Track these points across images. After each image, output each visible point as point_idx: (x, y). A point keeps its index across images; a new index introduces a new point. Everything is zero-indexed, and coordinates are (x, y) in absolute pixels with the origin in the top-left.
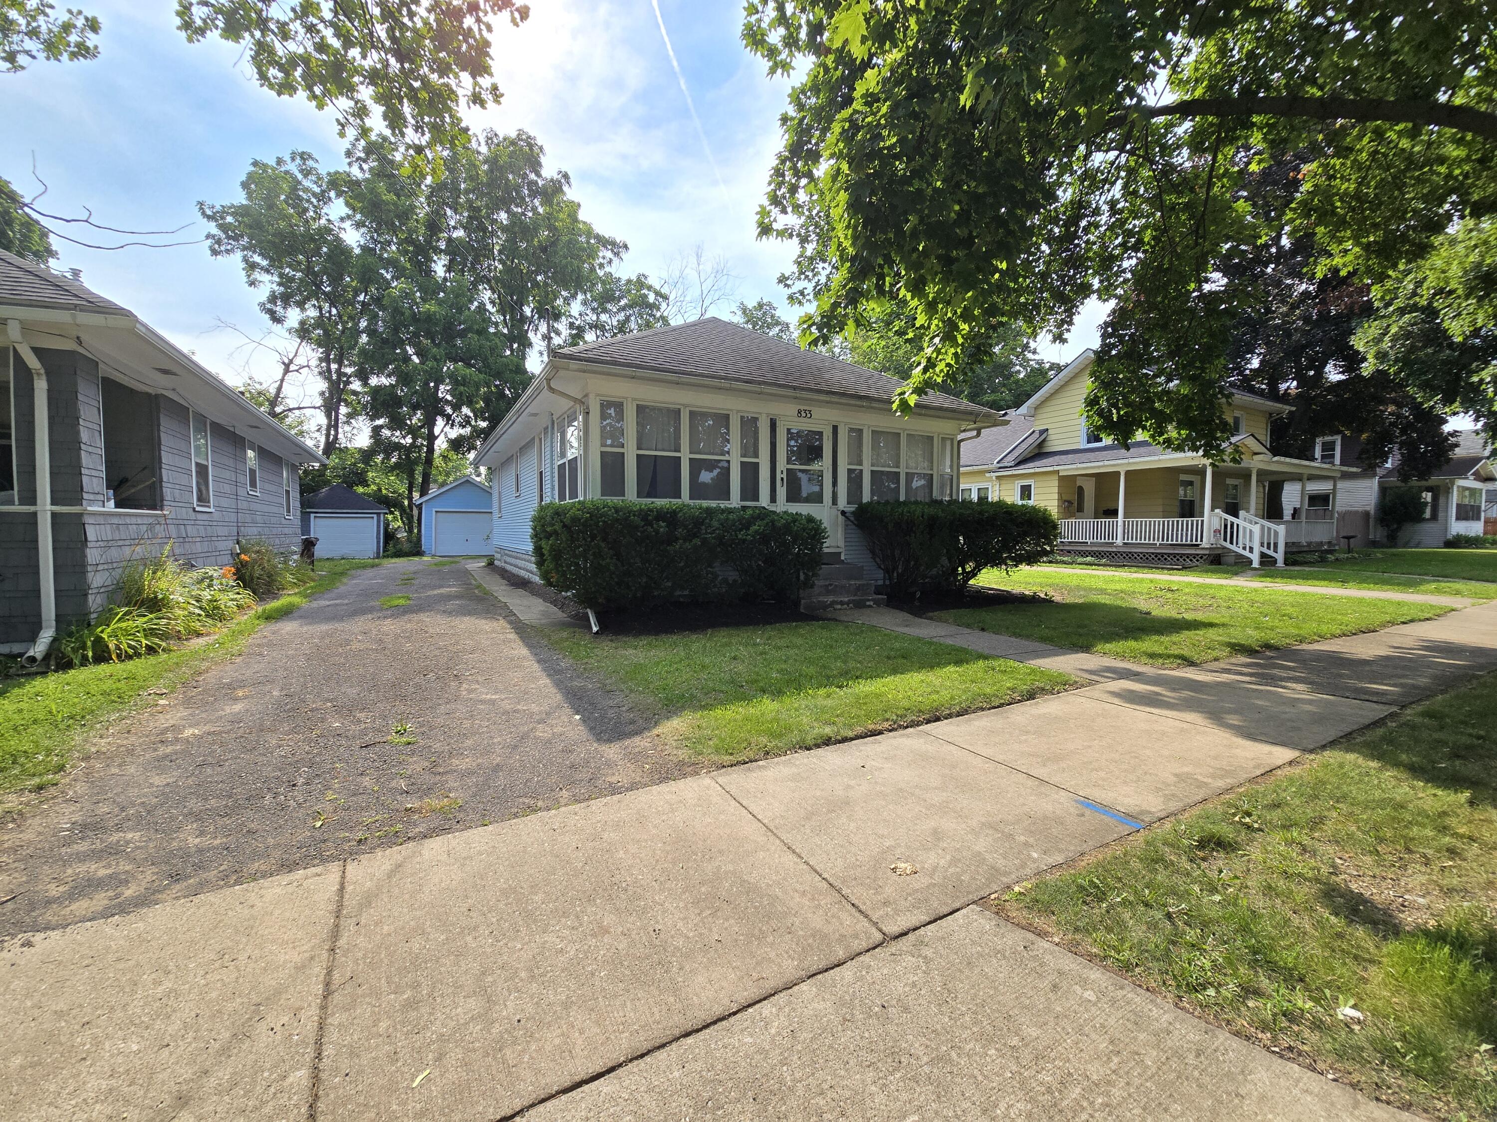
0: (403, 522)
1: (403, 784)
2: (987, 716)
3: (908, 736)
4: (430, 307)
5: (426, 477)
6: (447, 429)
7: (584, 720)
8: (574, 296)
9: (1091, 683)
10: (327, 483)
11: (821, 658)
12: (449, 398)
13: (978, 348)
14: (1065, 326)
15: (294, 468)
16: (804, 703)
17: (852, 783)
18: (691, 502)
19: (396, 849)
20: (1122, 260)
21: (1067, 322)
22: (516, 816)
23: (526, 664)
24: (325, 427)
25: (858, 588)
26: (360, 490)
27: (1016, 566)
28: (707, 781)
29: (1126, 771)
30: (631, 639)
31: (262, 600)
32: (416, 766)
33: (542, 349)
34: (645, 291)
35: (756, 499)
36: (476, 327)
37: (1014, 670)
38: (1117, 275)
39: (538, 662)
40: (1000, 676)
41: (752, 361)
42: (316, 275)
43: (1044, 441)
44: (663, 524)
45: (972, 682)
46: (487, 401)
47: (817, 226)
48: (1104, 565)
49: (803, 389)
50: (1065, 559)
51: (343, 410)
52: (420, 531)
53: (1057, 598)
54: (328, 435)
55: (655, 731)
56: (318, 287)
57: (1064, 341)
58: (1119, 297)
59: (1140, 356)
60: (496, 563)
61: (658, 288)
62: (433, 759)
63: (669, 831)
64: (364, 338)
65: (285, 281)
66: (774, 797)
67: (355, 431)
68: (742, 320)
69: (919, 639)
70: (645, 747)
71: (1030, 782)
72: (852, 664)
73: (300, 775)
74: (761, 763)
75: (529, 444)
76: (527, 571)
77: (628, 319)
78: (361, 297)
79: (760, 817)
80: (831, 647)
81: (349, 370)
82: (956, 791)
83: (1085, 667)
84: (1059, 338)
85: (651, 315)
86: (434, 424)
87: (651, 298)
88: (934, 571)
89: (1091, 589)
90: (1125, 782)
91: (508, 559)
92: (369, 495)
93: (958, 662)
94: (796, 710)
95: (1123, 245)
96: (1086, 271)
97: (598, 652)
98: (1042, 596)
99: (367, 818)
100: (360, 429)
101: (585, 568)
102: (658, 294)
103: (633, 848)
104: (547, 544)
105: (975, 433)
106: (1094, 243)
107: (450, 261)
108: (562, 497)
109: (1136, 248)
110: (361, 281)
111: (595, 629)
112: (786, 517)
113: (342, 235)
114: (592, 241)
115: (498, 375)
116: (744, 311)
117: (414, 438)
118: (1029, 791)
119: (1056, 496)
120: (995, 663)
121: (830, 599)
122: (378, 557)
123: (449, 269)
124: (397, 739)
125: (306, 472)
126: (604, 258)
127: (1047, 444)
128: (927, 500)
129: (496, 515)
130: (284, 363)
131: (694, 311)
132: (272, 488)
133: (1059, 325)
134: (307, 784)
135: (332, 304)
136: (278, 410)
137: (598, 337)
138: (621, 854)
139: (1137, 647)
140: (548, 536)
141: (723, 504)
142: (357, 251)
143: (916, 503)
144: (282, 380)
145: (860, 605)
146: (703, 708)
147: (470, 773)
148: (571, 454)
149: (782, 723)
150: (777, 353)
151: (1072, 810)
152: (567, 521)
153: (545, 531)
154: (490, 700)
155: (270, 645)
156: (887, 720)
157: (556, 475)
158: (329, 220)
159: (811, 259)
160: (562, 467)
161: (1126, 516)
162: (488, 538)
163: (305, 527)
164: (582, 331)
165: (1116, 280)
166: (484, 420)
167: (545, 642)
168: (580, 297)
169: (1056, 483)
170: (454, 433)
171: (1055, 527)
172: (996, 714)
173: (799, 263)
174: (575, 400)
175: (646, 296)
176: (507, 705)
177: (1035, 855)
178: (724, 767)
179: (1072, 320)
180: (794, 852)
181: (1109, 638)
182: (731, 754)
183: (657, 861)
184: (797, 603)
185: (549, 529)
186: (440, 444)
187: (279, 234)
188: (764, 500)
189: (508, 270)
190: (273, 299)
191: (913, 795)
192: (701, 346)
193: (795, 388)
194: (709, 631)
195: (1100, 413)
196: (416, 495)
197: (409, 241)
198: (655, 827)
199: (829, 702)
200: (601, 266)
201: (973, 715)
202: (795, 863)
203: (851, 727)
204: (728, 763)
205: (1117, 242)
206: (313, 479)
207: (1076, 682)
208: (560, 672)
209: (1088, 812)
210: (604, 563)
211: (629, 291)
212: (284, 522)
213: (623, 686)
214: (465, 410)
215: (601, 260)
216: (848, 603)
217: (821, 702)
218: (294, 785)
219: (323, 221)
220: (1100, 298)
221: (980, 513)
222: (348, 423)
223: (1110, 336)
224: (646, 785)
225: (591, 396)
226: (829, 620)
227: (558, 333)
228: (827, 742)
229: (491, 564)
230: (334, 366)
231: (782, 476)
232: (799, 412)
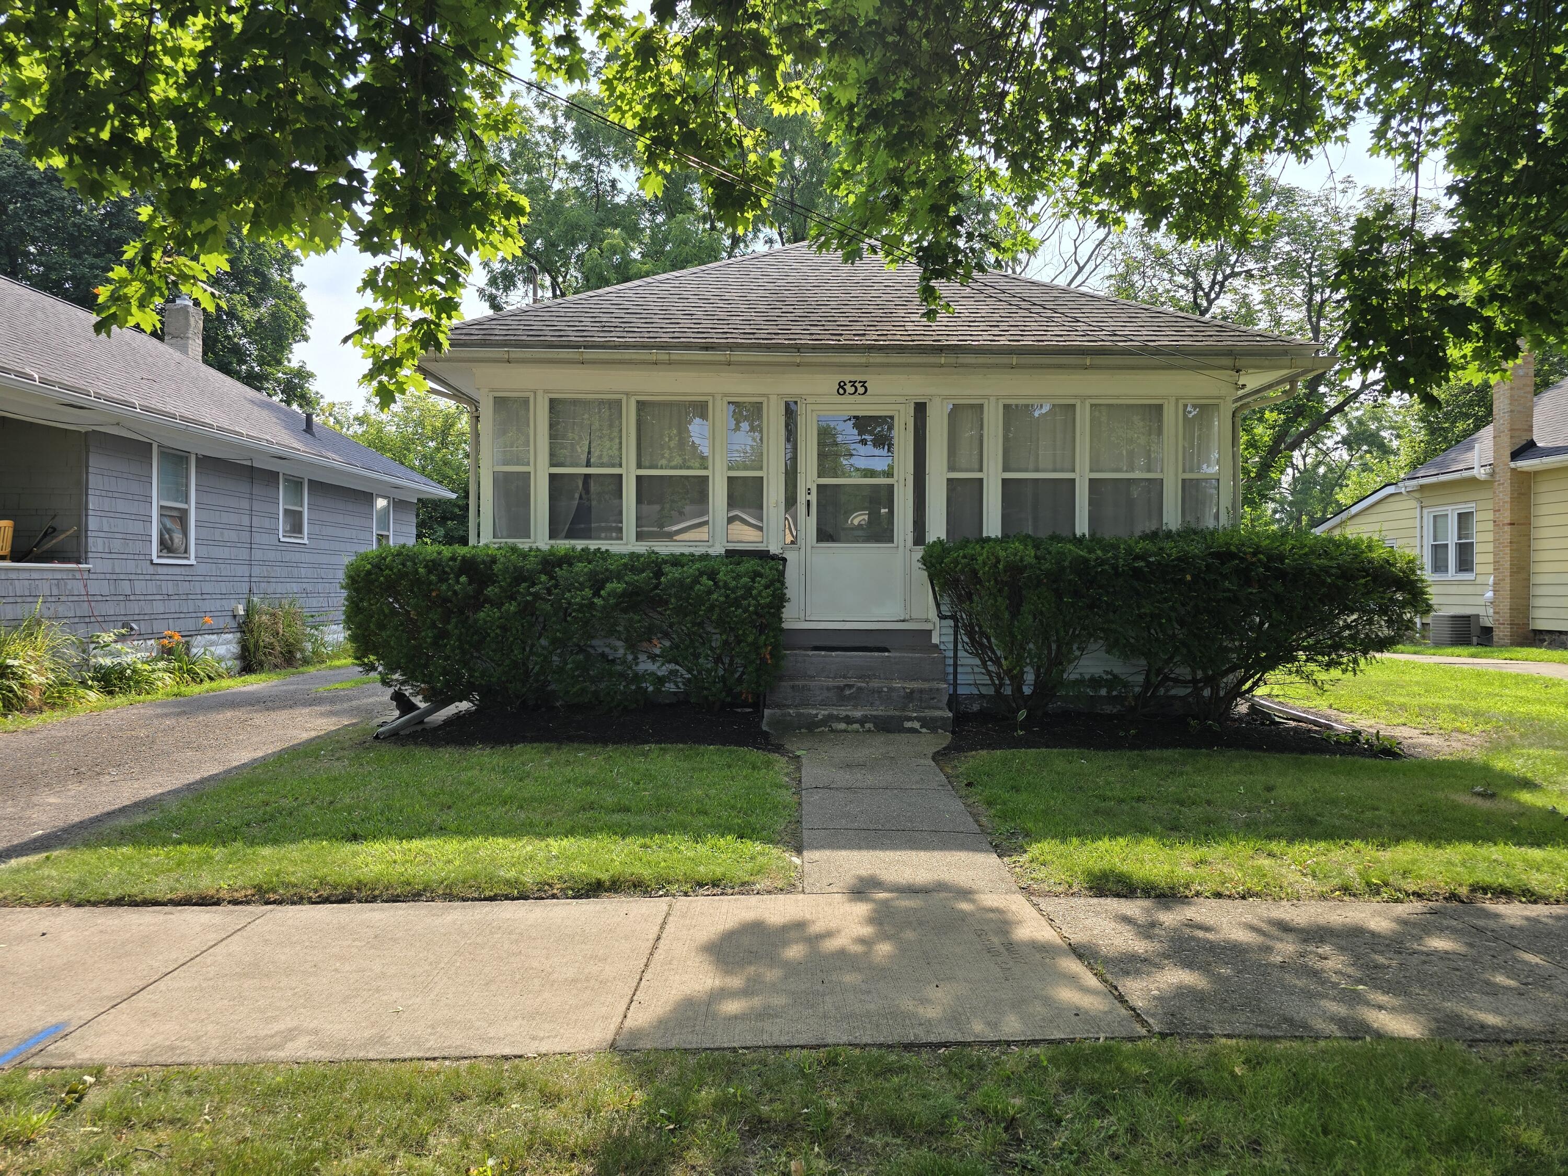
15: (403, 505)
25: (905, 696)
111: (377, 732)
145: (889, 726)
188: (773, 540)
231: (809, 497)
232: (842, 385)
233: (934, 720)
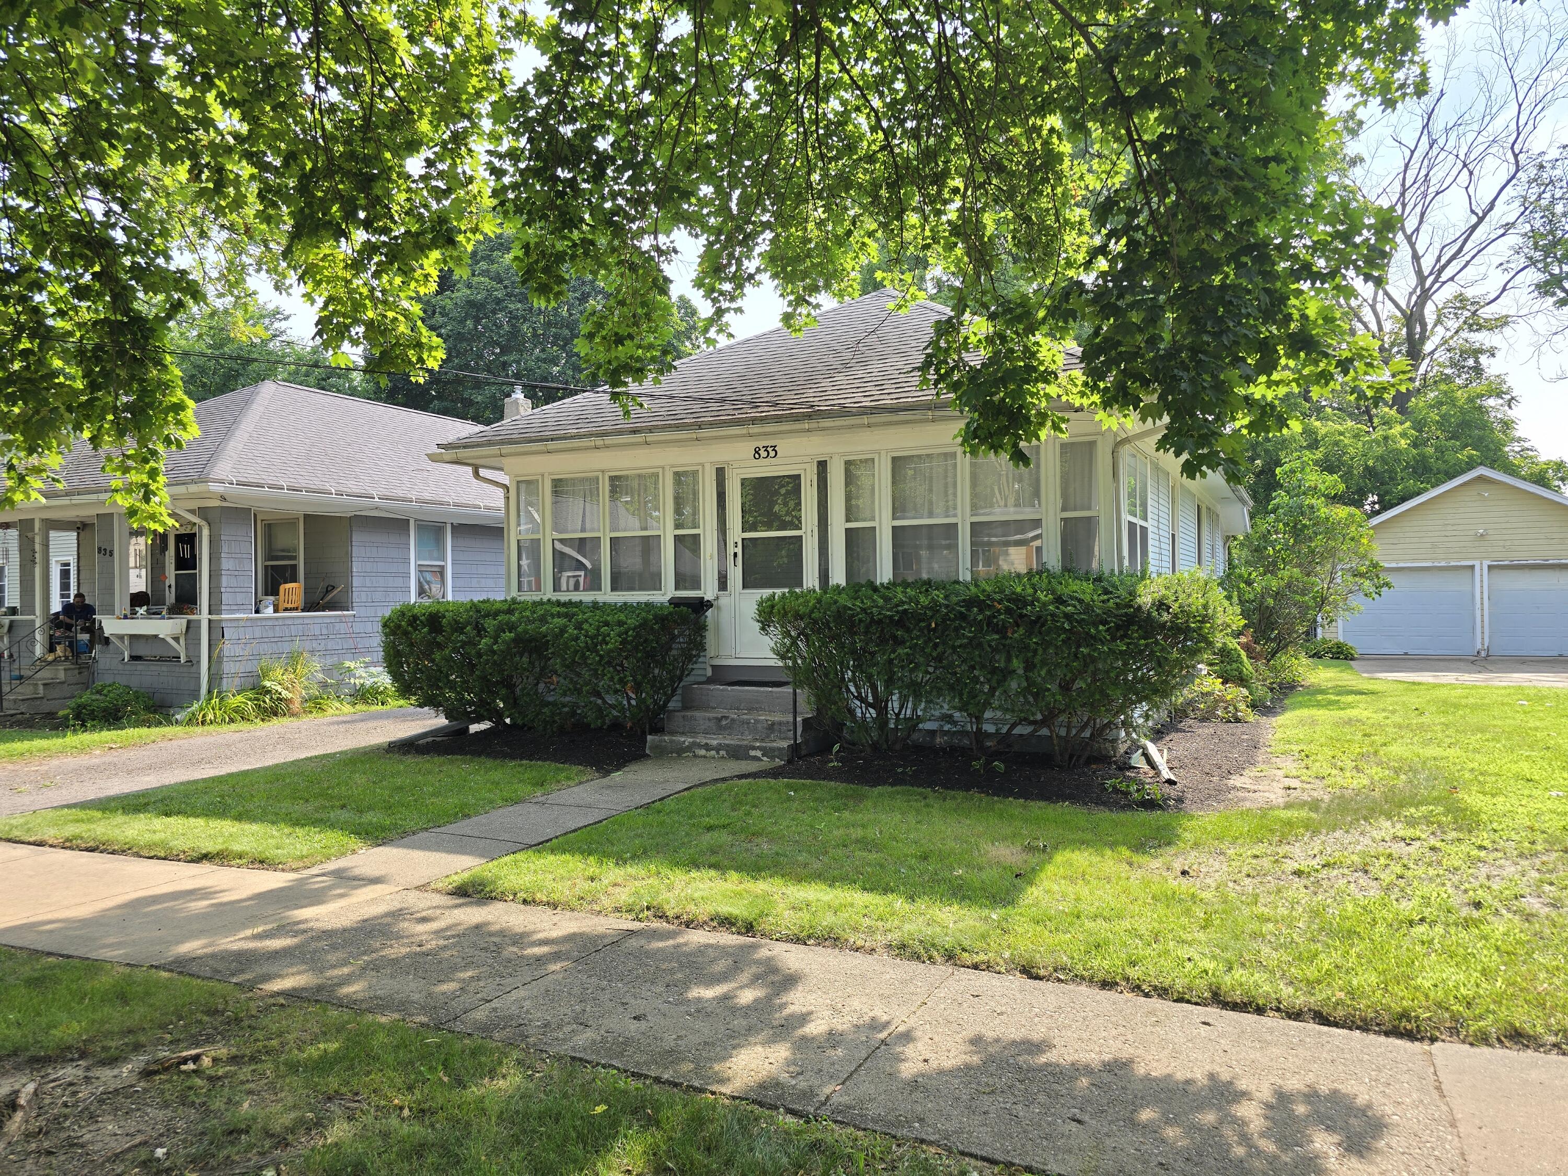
35: (696, 587)
145: (737, 754)
188: (708, 588)
216: (718, 749)
225: (510, 478)
231: (736, 550)
232: (757, 451)
233: (773, 750)
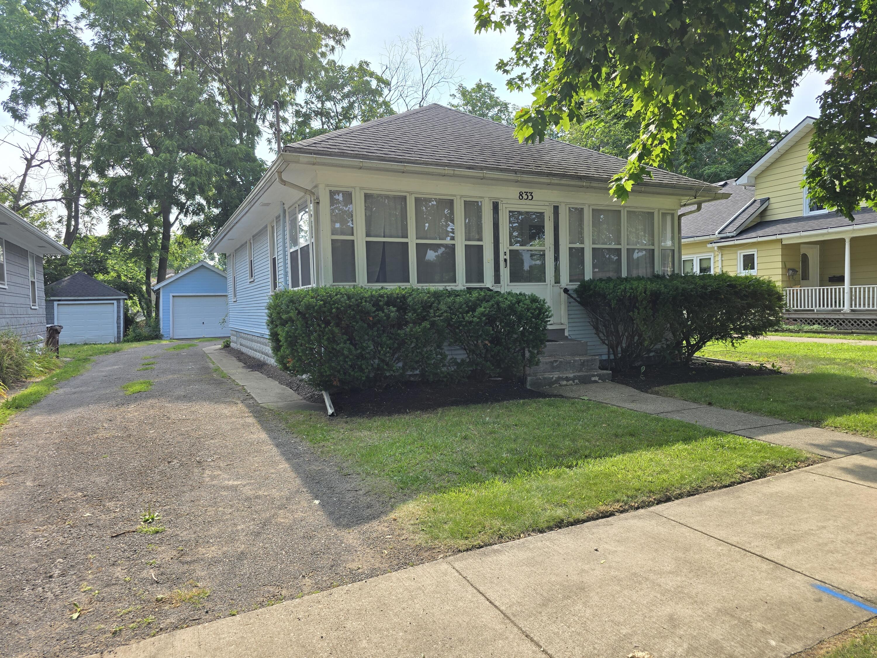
0: (142, 307)
1: (153, 574)
2: (719, 496)
3: (639, 517)
4: (164, 101)
5: (163, 262)
6: (182, 216)
7: (323, 505)
8: (299, 85)
9: (823, 459)
10: (69, 271)
11: (550, 436)
12: (182, 186)
13: (698, 128)
14: (784, 98)
15: (38, 259)
16: (535, 484)
17: (586, 567)
18: (420, 286)
19: (149, 640)
20: (840, 29)
21: (785, 94)
22: (262, 605)
23: (265, 448)
24: (65, 218)
25: (583, 364)
26: (101, 277)
27: (742, 338)
28: (444, 566)
29: (863, 553)
30: (366, 420)
31: (11, 388)
32: (164, 555)
33: (270, 136)
34: (368, 78)
35: (481, 280)
36: (206, 118)
37: (744, 447)
38: (836, 45)
39: (277, 446)
40: (728, 453)
41: (474, 146)
42: (54, 74)
43: (765, 210)
44: (394, 309)
45: (702, 460)
46: (219, 189)
47: (534, 11)
48: (832, 333)
49: (524, 172)
50: (791, 327)
51: (83, 201)
52: (157, 315)
53: (785, 369)
54: (68, 226)
55: (392, 516)
56: (57, 85)
57: (783, 113)
58: (837, 67)
59: (862, 126)
60: (232, 345)
61: (379, 74)
62: (181, 548)
63: (409, 620)
64: (100, 133)
65: (27, 80)
66: (510, 583)
67: (94, 222)
68: (462, 102)
69: (646, 415)
70: (383, 531)
71: (765, 566)
72: (580, 443)
73: (56, 566)
74: (495, 547)
75: (262, 232)
76: (262, 353)
77: (351, 106)
78: (97, 93)
79: (497, 603)
80: (559, 425)
81: (87, 163)
82: (691, 575)
83: (816, 442)
84: (778, 110)
85: (374, 101)
86: (169, 212)
87: (374, 84)
88: (658, 346)
89: (819, 359)
90: (862, 565)
91: (244, 342)
92: (109, 282)
93: (687, 440)
94: (528, 491)
95: (840, 15)
96: (804, 42)
97: (334, 434)
98: (769, 366)
99: (121, 608)
100: (99, 219)
101: (319, 353)
102: (380, 80)
103: (375, 638)
104: (283, 330)
105: (695, 207)
106: (811, 15)
107: (181, 55)
108: (295, 284)
109: (854, 18)
110: (96, 78)
111: (330, 411)
112: (510, 298)
113: (79, 35)
114: (314, 30)
115: (229, 164)
116: (464, 93)
117: (151, 227)
118: (764, 575)
119: (780, 265)
120: (724, 440)
121: (555, 375)
122: (119, 342)
123: (179, 62)
124: (146, 528)
125: (48, 261)
126: (326, 46)
127: (769, 213)
128: (649, 275)
129: (231, 299)
130: (26, 159)
131: (416, 95)
132: (19, 280)
133: (778, 96)
134: (63, 575)
135: (71, 101)
136: (22, 203)
137: (323, 124)
138: (364, 643)
139: (869, 420)
140: (284, 323)
141: (450, 287)
142: (92, 49)
143: (639, 279)
144: (25, 175)
145: (585, 381)
146: (437, 490)
147: (214, 561)
148: (302, 242)
149: (515, 505)
150: (498, 137)
151: (809, 595)
152: (302, 308)
153: (281, 318)
154: (232, 486)
155: (21, 435)
156: (618, 501)
157: (289, 261)
158: (66, 21)
159: (529, 45)
160: (294, 255)
161: (853, 282)
162: (224, 321)
163: (50, 316)
164: (307, 118)
165: (834, 50)
166: (217, 207)
167: (283, 425)
168: (305, 85)
169: (779, 252)
170: (188, 221)
171: (780, 298)
172: (727, 493)
173: (517, 50)
174: (306, 191)
175: (368, 83)
176: (248, 491)
177: (773, 643)
178: (460, 551)
179: (790, 91)
180: (532, 640)
181: (839, 411)
182: (467, 538)
183: (399, 650)
184: (523, 380)
185: (284, 317)
186: (176, 231)
187: (18, 36)
188: (488, 282)
189: (235, 61)
190: (14, 97)
191: (647, 579)
192: (425, 134)
193: (516, 172)
194: (440, 410)
195: (823, 185)
196: (154, 281)
197: (139, 37)
198: (396, 615)
199: (560, 483)
200: (323, 55)
201: (704, 495)
202: (534, 652)
203: (582, 508)
204: (464, 547)
205: (834, 13)
206: (55, 269)
207: (807, 459)
208: (297, 455)
209: (825, 597)
210: (338, 348)
211: (352, 78)
212: (30, 312)
213: (359, 470)
214: (199, 199)
215: (324, 49)
216: (573, 379)
217: (551, 483)
218: (51, 577)
219: (61, 23)
220: (818, 69)
221: (704, 287)
222: (88, 213)
223: (830, 106)
224: (385, 572)
225: (321, 187)
226: (555, 396)
227: (285, 121)
228: (560, 524)
229: (227, 346)
230: (73, 160)
231: (505, 257)
232: (521, 194)
233: (601, 375)
